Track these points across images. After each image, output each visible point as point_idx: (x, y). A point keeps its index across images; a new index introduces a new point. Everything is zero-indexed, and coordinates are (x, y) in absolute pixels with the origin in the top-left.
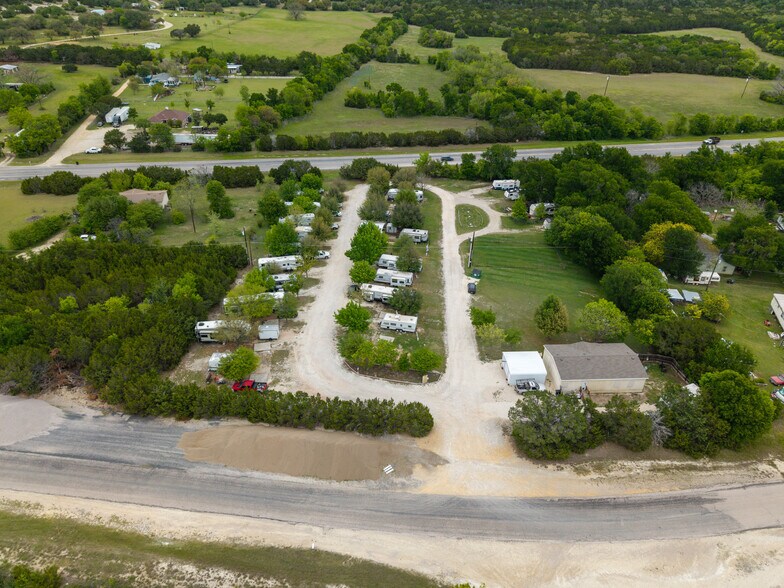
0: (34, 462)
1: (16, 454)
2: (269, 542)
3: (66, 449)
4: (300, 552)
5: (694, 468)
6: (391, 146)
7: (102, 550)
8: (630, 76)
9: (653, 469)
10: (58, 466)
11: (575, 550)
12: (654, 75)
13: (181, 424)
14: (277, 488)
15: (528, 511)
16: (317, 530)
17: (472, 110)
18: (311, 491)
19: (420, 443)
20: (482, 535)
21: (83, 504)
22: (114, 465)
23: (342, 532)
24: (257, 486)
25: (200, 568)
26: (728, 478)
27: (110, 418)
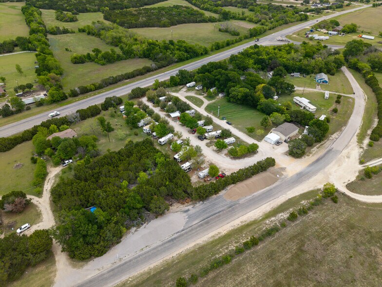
0: (199, 226)
1: (190, 228)
2: (279, 204)
3: (202, 218)
4: (287, 201)
5: (322, 144)
6: (126, 79)
7: (251, 229)
8: (171, 27)
9: (318, 148)
10: (207, 223)
11: (326, 170)
12: (178, 26)
13: (218, 195)
14: (264, 193)
15: (311, 168)
16: (284, 195)
17: (137, 55)
18: (271, 190)
19: (276, 167)
20: (310, 177)
21: (229, 225)
22: (221, 213)
23: (289, 192)
24: (259, 196)
25: (275, 217)
26: (329, 143)
27: (197, 205)
